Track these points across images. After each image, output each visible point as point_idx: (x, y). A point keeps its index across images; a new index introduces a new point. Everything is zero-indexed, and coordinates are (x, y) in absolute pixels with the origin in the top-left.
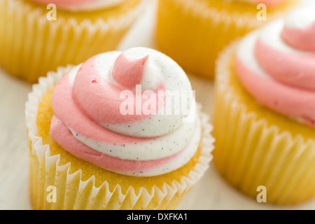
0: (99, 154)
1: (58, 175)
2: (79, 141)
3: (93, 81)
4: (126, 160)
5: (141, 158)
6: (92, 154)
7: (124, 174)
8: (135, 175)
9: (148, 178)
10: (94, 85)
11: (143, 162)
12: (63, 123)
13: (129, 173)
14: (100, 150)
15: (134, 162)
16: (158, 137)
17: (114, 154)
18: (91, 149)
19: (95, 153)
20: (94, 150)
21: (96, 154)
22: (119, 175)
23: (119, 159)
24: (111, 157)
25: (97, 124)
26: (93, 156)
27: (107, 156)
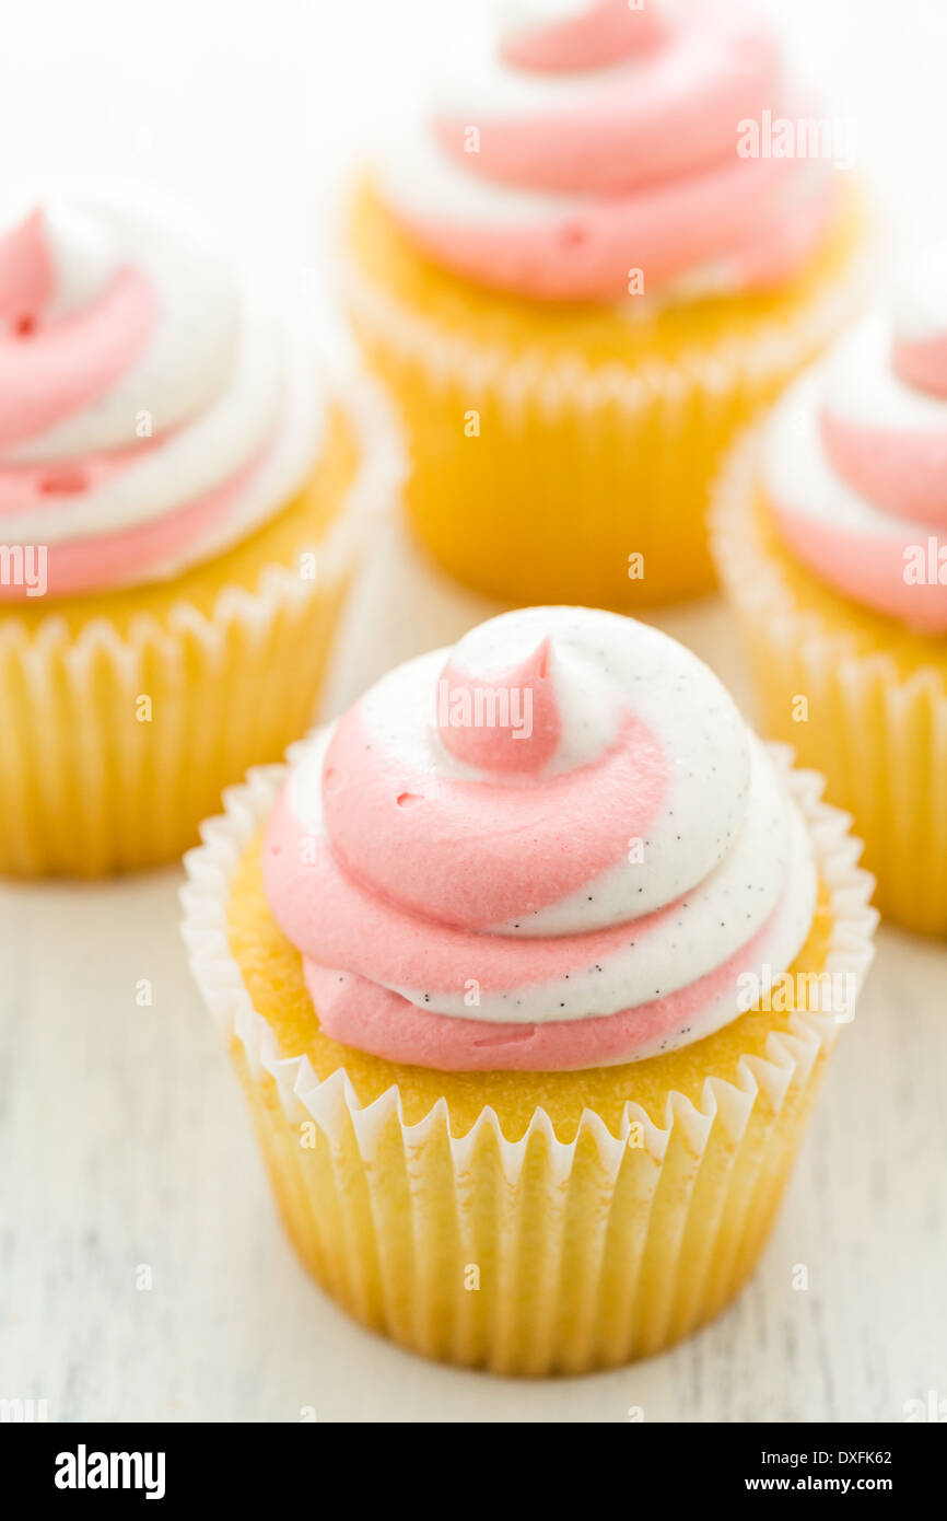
0: (524, 1030)
1: (416, 1157)
2: (442, 1017)
3: (402, 798)
4: (622, 1014)
5: (670, 984)
6: (499, 1040)
7: (629, 1059)
8: (669, 1047)
9: (709, 1039)
10: (407, 810)
11: (675, 995)
12: (361, 979)
13: (648, 1051)
14: (526, 1015)
15: (650, 1006)
16: (690, 893)
17: (575, 1011)
18: (492, 1025)
19: (510, 1031)
20: (506, 1025)
21: (516, 1036)
22: (615, 1072)
23: (599, 1019)
24: (569, 1024)
25: (475, 934)
26: (506, 1046)
27: (553, 1025)
